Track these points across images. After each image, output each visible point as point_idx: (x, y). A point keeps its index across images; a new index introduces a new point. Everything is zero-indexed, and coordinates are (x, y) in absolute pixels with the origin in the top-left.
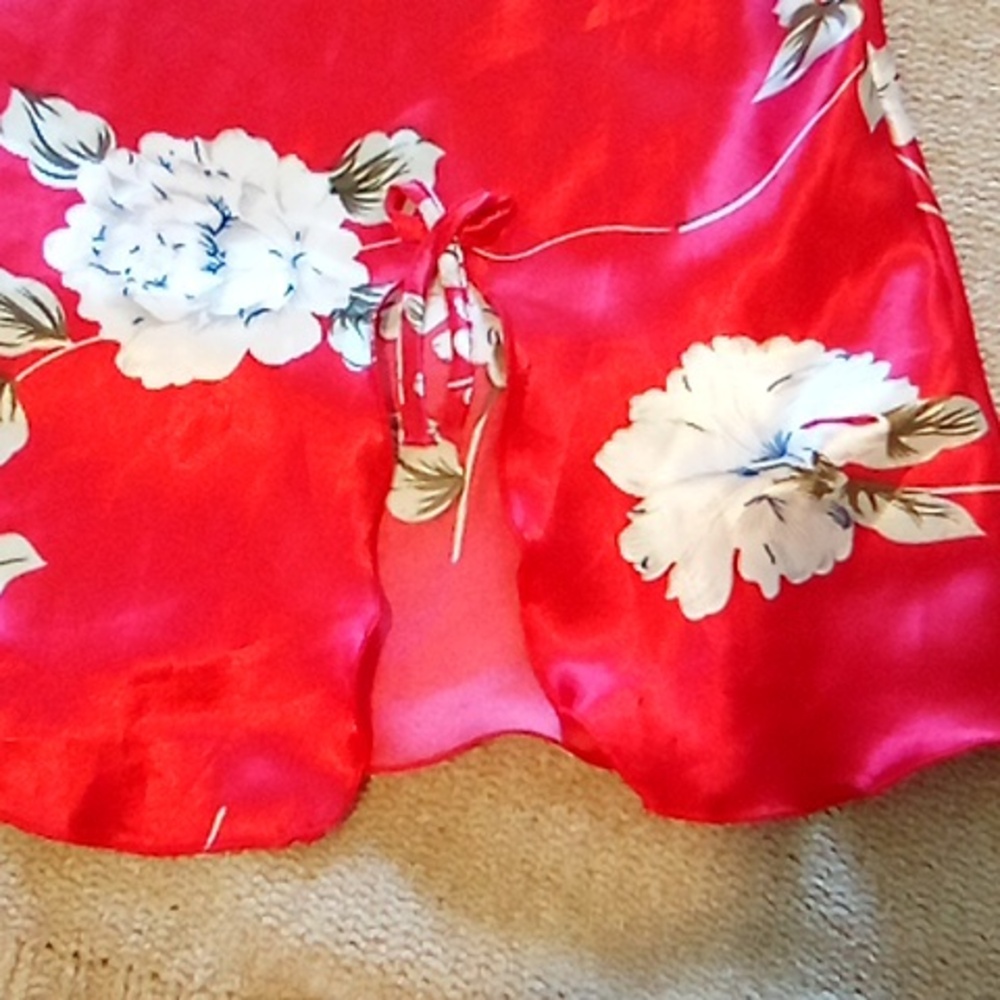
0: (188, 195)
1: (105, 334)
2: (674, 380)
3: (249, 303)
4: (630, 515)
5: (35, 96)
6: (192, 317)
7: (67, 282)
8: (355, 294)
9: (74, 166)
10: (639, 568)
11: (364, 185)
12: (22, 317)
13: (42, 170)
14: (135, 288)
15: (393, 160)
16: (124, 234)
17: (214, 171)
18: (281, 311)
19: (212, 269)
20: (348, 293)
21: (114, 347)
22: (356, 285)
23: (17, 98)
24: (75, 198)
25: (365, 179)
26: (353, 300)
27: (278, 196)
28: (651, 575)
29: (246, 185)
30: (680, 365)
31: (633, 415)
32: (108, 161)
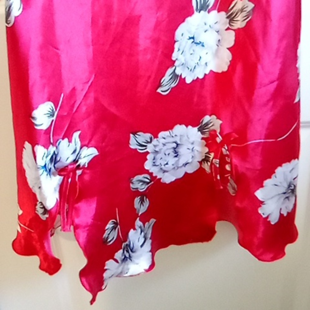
0: (169, 143)
1: (158, 177)
2: (273, 176)
3: (184, 162)
4: (261, 205)
5: (135, 133)
6: (174, 168)
7: (150, 171)
8: (206, 155)
9: (146, 146)
10: (262, 215)
11: (205, 128)
12: (144, 182)
13: (140, 150)
14: (163, 166)
15: (211, 122)
16: (158, 156)
17: (174, 135)
18: (191, 162)
19: (176, 156)
20: (204, 155)
21: (160, 179)
22: (206, 152)
23: (131, 135)
24: (148, 153)
25: (205, 127)
26: (206, 156)
27: (187, 136)
28: (264, 216)
29: (181, 136)
30: (274, 173)
31: (264, 185)
32: (153, 142)
